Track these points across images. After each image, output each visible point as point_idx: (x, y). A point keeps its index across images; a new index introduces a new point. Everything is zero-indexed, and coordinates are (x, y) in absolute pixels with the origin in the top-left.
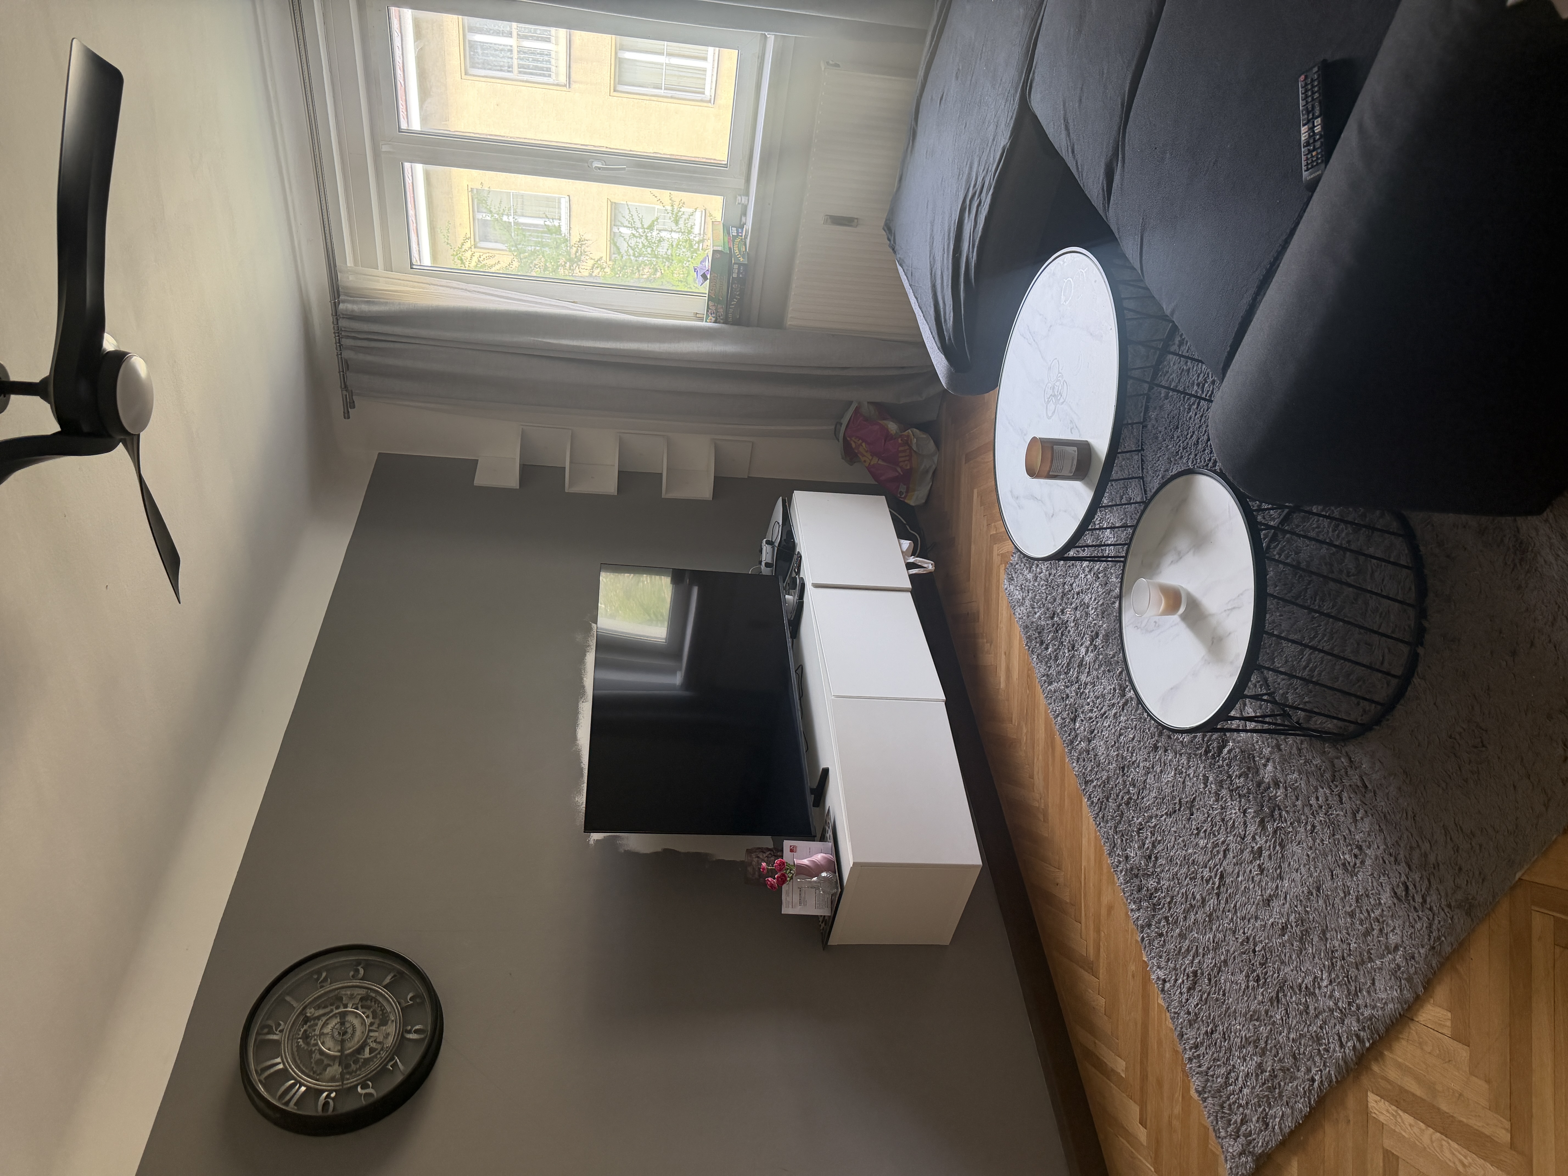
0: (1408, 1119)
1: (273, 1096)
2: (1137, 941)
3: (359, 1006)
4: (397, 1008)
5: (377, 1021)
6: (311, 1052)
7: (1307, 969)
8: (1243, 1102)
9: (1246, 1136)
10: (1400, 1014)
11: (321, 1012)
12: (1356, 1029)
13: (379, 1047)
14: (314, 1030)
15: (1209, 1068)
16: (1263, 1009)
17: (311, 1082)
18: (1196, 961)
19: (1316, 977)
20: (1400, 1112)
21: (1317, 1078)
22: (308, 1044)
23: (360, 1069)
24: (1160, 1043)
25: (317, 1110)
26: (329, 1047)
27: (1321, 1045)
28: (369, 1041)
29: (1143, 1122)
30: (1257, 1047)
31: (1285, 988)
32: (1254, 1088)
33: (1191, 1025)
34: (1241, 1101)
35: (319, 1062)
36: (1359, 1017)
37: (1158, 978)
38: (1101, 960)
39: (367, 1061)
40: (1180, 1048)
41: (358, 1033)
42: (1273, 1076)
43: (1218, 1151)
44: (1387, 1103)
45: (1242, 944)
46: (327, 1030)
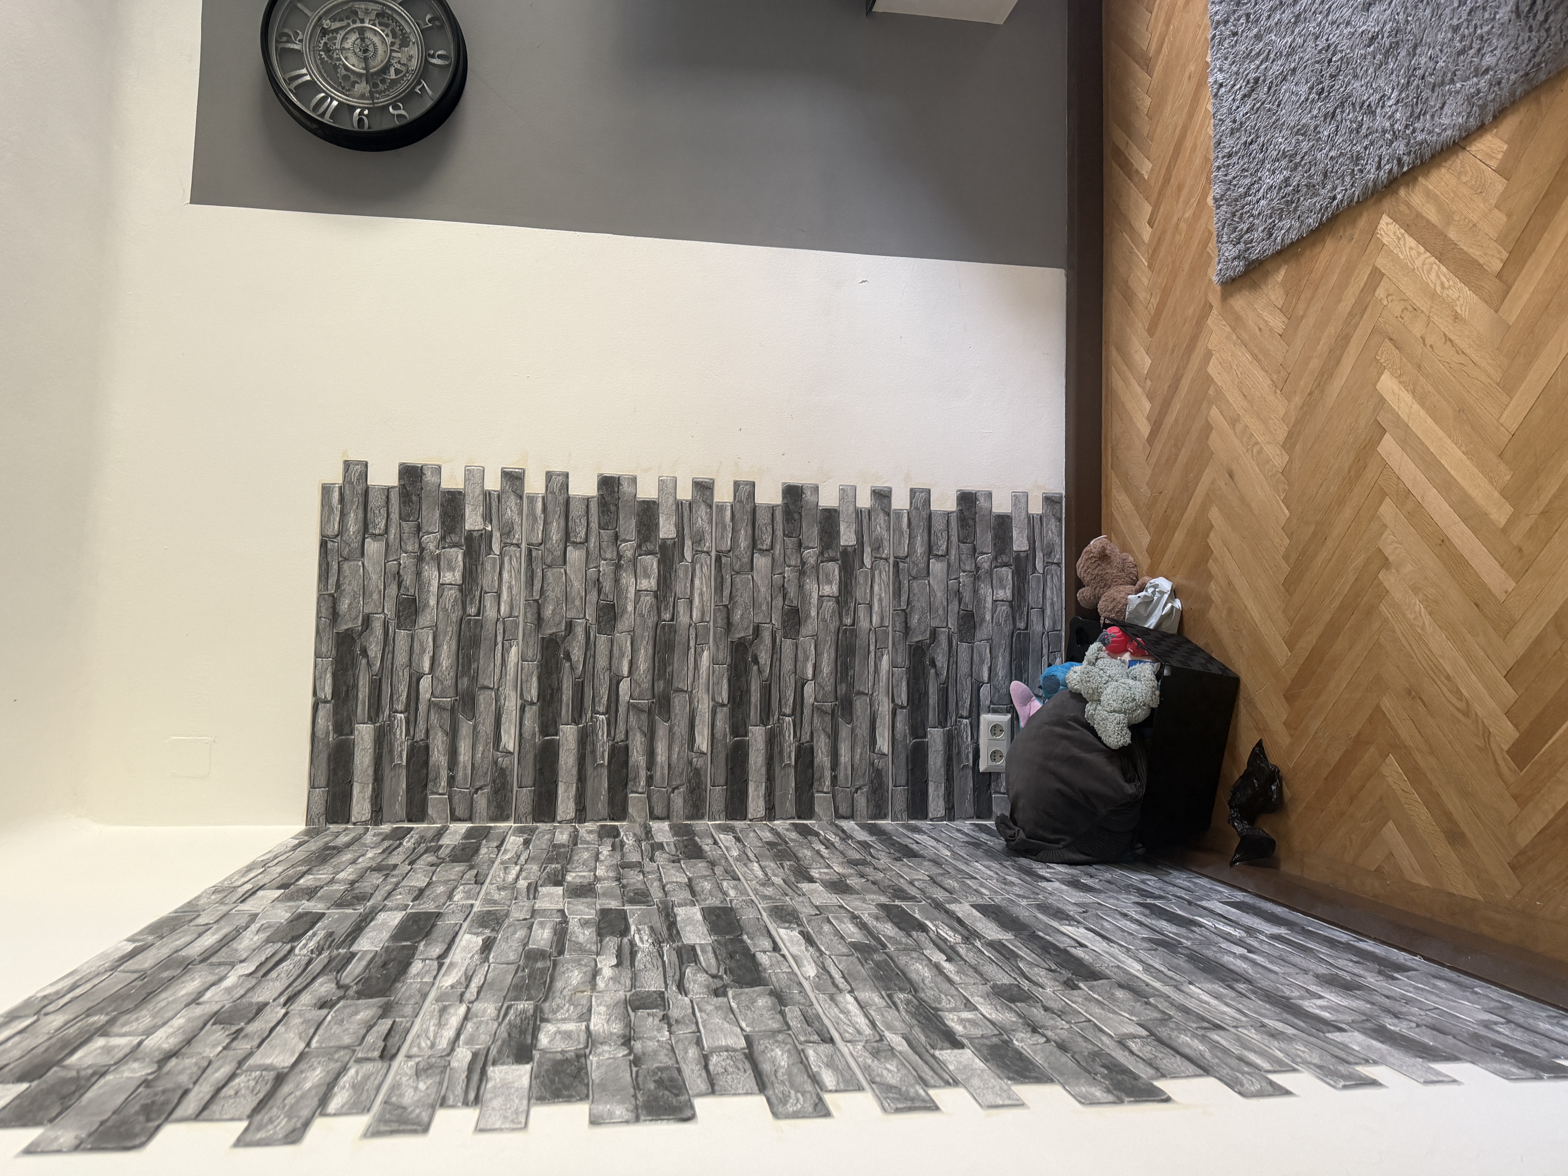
0: (1411, 242)
1: (308, 108)
2: (1206, 39)
3: (377, 22)
4: (417, 30)
5: (398, 42)
6: (336, 67)
7: (1379, 86)
8: (1255, 213)
9: (1246, 243)
10: (1454, 142)
11: (338, 25)
12: (1401, 152)
13: (403, 69)
14: (334, 44)
15: (1234, 178)
16: (1313, 123)
17: (343, 98)
18: (1263, 66)
19: (1384, 96)
20: (1406, 235)
21: (1339, 197)
22: (331, 58)
23: (388, 89)
24: (1194, 148)
25: (353, 127)
26: (353, 63)
27: (1357, 165)
28: (393, 62)
29: (1151, 223)
30: (1291, 161)
31: (1346, 105)
32: (1272, 200)
33: (1232, 133)
34: (1254, 212)
35: (346, 78)
36: (1409, 141)
37: (1216, 82)
38: (1161, 57)
39: (394, 82)
40: (1212, 156)
41: (380, 52)
42: (1297, 190)
43: (1214, 254)
44: (1397, 226)
45: (1320, 52)
46: (348, 44)
